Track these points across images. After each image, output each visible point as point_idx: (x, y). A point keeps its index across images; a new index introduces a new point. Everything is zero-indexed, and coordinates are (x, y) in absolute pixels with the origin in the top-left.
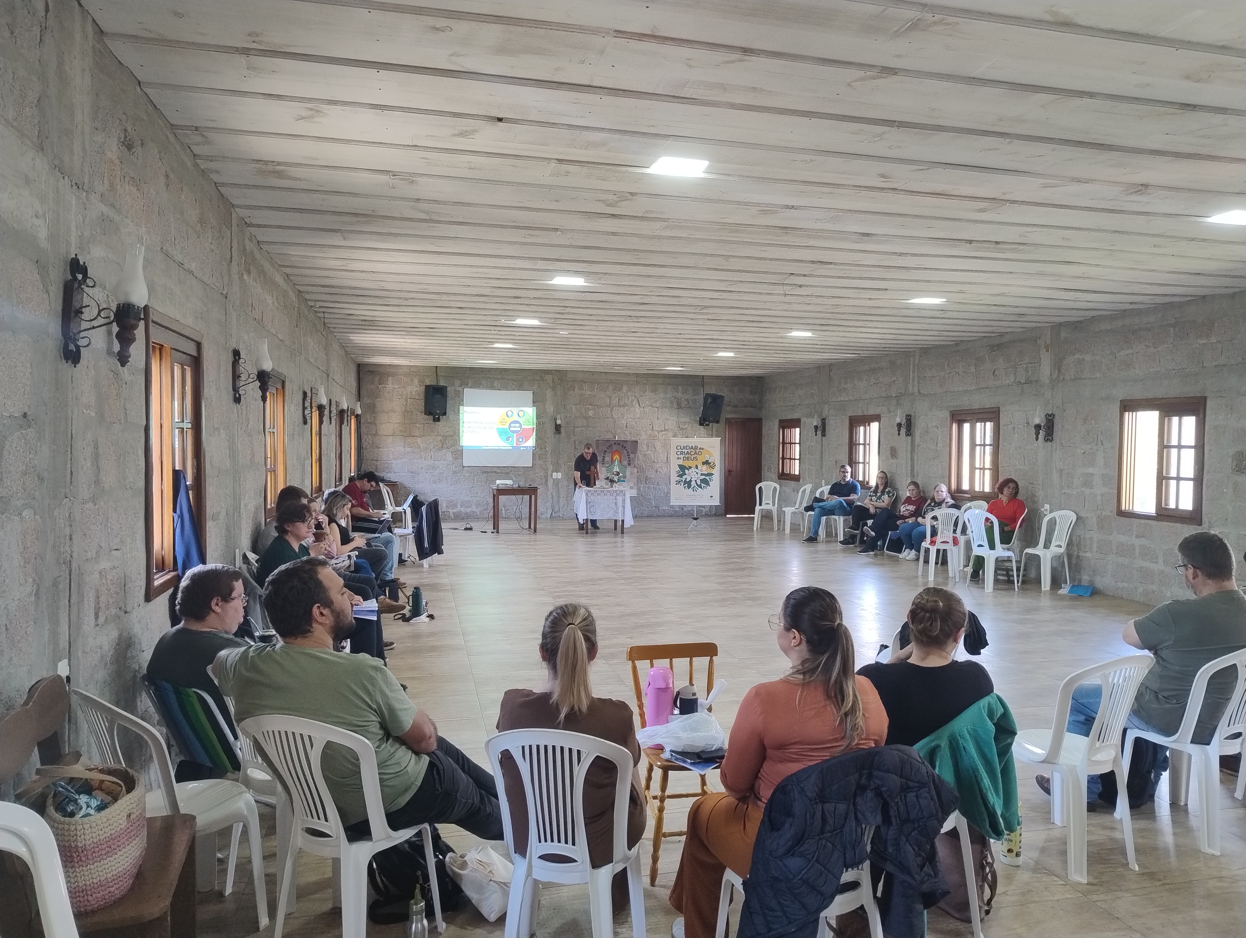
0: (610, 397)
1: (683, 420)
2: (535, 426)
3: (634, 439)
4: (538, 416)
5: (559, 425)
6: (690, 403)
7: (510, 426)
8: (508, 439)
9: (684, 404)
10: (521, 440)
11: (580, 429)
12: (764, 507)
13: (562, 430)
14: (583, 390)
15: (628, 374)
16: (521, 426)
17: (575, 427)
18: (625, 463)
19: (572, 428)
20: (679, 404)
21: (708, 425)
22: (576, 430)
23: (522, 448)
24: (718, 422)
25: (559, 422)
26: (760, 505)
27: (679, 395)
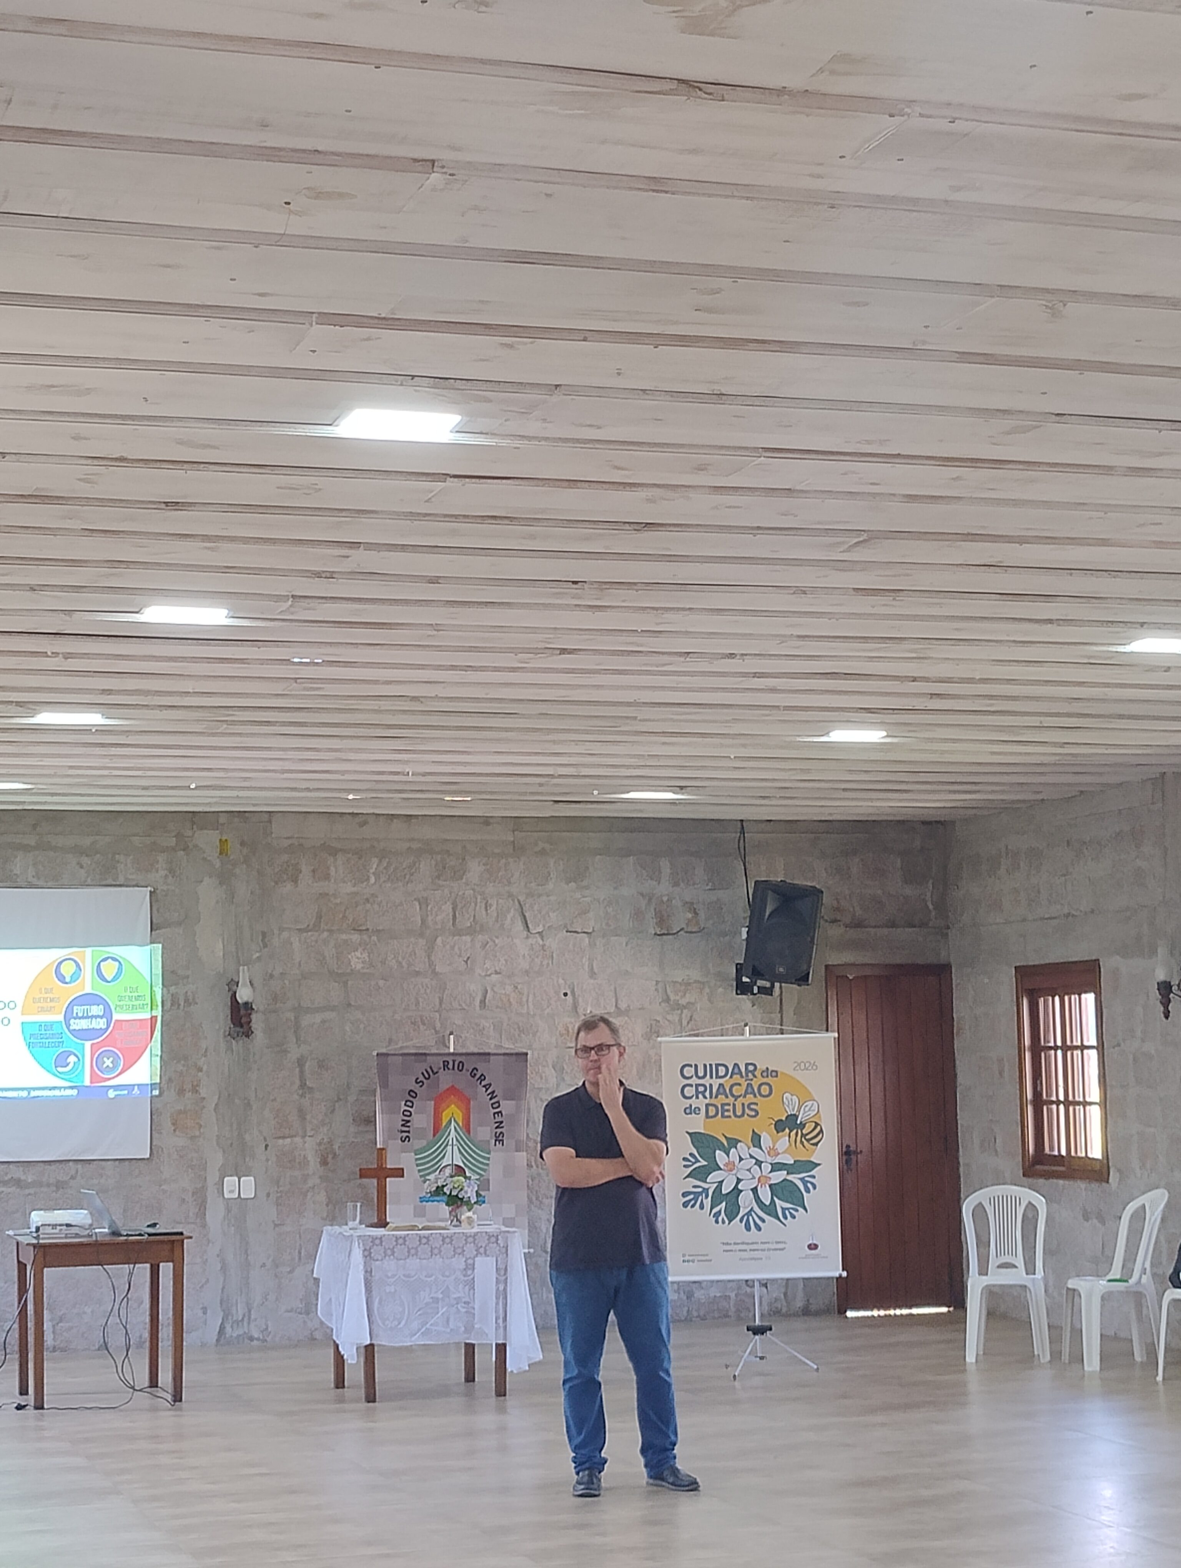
0: (423, 902)
1: (679, 975)
2: (158, 1012)
3: (509, 1046)
4: (170, 977)
5: (248, 1006)
6: (702, 915)
7: (69, 1015)
8: (61, 1061)
9: (681, 919)
10: (108, 1062)
11: (318, 1018)
12: (997, 1278)
13: (257, 1022)
14: (327, 877)
15: (486, 821)
16: (108, 1014)
17: (299, 1010)
18: (485, 1133)
19: (291, 1015)
20: (661, 920)
21: (768, 991)
22: (307, 1020)
23: (112, 1094)
24: (803, 979)
25: (244, 995)
26: (983, 1271)
27: (664, 888)
